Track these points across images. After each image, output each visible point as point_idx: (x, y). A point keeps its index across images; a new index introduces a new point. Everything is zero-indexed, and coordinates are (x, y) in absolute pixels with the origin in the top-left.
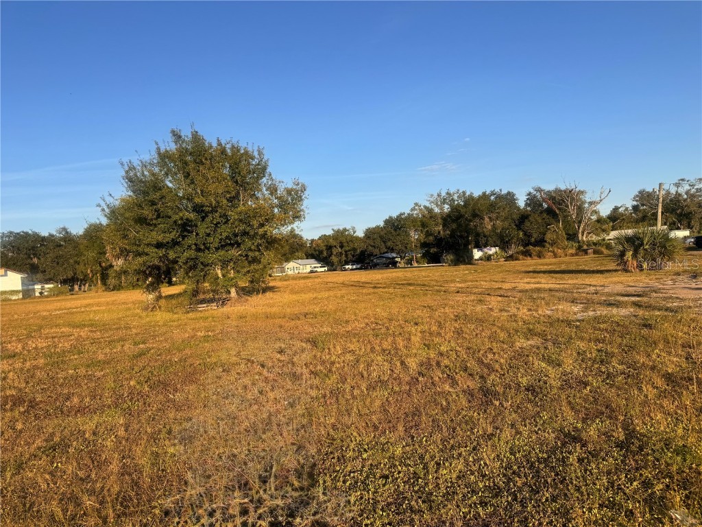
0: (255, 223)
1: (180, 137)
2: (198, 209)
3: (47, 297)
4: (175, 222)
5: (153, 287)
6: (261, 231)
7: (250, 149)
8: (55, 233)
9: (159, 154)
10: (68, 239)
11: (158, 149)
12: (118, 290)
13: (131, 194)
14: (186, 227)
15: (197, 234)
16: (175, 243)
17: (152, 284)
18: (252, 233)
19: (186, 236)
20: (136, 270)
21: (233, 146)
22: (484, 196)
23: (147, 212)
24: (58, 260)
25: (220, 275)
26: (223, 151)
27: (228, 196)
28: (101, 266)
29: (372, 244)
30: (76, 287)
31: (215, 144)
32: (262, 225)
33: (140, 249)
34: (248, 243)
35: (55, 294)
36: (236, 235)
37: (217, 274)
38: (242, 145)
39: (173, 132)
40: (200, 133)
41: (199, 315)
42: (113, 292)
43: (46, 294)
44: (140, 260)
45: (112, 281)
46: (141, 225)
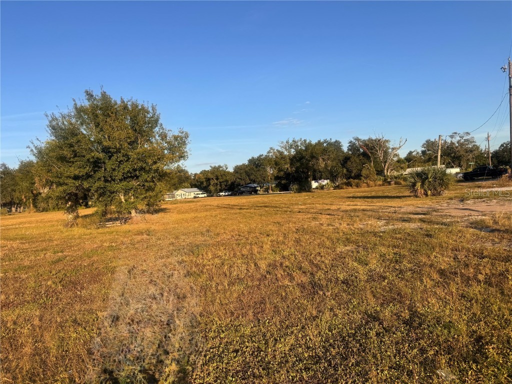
0: (150, 161)
1: (92, 96)
2: (106, 150)
4: (88, 160)
5: (72, 209)
6: (154, 167)
7: (146, 106)
9: (76, 108)
10: (7, 172)
11: (75, 104)
12: (47, 211)
13: (54, 138)
14: (97, 164)
15: (105, 169)
16: (88, 176)
17: (71, 207)
18: (147, 168)
19: (97, 171)
20: (58, 196)
21: (133, 104)
22: (319, 143)
23: (67, 153)
25: (123, 200)
26: (125, 107)
27: (129, 140)
28: (32, 193)
29: (240, 177)
30: (13, 209)
31: (119, 102)
32: (155, 163)
33: (61, 181)
34: (145, 176)
36: (135, 170)
37: (121, 199)
38: (140, 103)
39: (86, 92)
40: (108, 93)
41: (106, 230)
42: (42, 213)
44: (61, 188)
45: (41, 205)
46: (62, 162)
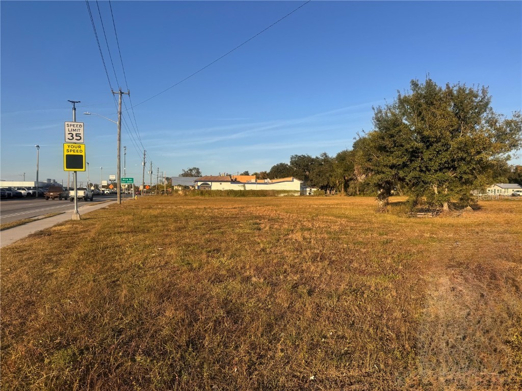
0: (473, 151)
1: (417, 85)
2: (425, 140)
3: (312, 196)
4: (406, 150)
5: (381, 197)
6: (477, 157)
7: (475, 90)
8: (319, 156)
9: (400, 99)
10: (326, 160)
11: (400, 96)
12: (354, 196)
13: (377, 129)
14: (414, 154)
15: (422, 159)
16: (405, 165)
17: (382, 194)
18: (468, 159)
19: (413, 160)
20: (375, 184)
21: (460, 88)
23: (388, 143)
24: (319, 174)
25: (436, 192)
26: (450, 93)
27: (451, 129)
28: (344, 179)
30: (328, 192)
31: (444, 88)
32: (479, 153)
33: (380, 169)
34: (464, 167)
35: (317, 194)
36: (453, 161)
37: (434, 190)
38: (468, 87)
39: (413, 81)
40: (433, 81)
41: (418, 220)
42: (350, 197)
43: (312, 194)
44: (379, 176)
45: (350, 190)
46: (381, 151)
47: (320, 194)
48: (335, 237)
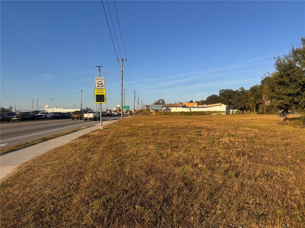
3: (234, 114)
4: (299, 84)
8: (238, 90)
9: (293, 51)
10: (243, 91)
11: (293, 49)
12: (263, 114)
13: (278, 71)
16: (298, 94)
17: (282, 112)
20: (277, 106)
23: (286, 80)
24: (239, 101)
28: (256, 103)
30: (245, 112)
33: (280, 97)
35: (237, 113)
42: (260, 115)
43: (234, 113)
44: (280, 101)
45: (260, 110)
46: (281, 85)
47: (239, 113)
48: (252, 141)
